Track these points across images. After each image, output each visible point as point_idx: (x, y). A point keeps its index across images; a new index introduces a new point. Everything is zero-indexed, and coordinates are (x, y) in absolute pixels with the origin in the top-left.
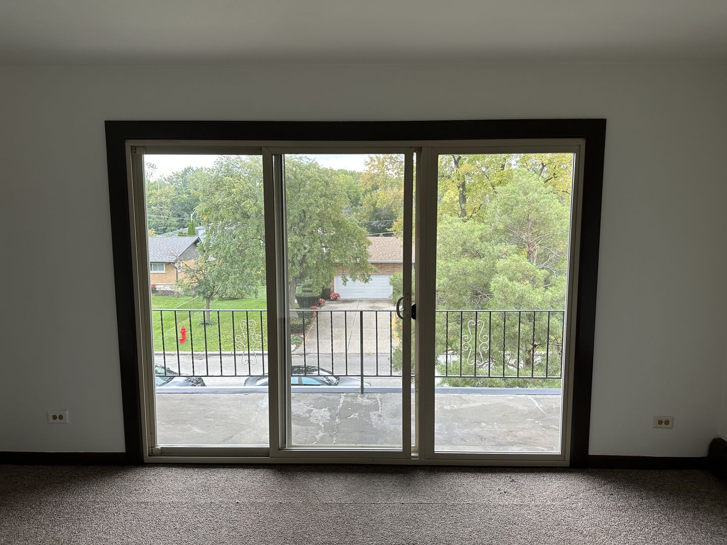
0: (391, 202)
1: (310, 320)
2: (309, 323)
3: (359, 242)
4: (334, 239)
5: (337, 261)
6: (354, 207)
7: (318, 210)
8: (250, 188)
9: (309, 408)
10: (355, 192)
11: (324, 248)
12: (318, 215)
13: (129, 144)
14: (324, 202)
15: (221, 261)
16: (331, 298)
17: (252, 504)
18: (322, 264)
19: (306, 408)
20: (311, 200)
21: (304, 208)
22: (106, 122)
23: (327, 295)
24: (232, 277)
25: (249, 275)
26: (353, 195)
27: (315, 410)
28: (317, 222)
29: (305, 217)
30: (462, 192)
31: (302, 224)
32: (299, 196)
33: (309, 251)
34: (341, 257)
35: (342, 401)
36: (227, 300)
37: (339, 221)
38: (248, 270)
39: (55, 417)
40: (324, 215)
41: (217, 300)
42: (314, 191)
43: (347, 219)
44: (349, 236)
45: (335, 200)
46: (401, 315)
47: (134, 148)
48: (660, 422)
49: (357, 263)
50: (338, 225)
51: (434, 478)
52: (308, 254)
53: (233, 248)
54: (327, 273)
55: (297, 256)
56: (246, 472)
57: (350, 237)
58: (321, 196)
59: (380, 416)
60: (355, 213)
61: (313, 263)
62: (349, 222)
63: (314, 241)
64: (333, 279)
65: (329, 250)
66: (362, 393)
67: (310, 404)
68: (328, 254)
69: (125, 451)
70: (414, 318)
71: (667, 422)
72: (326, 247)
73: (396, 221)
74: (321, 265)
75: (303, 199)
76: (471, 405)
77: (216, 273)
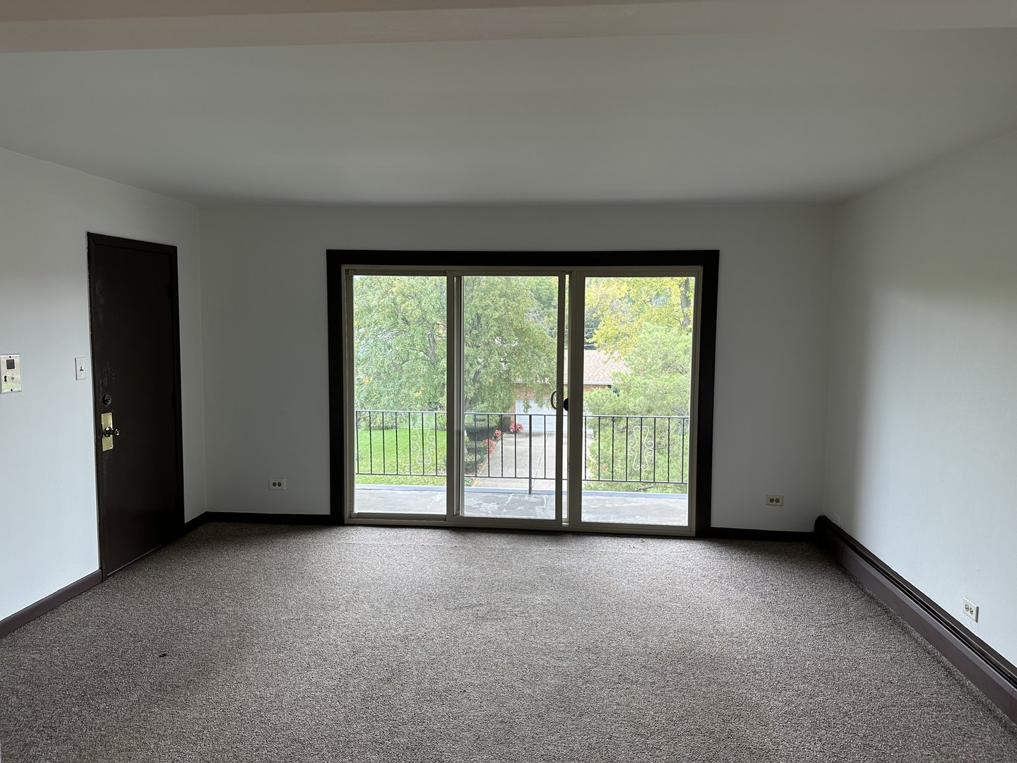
0: (596, 304)
1: (482, 457)
2: (482, 461)
3: (548, 356)
4: (517, 352)
5: (519, 380)
6: (546, 309)
7: (497, 315)
8: (412, 286)
9: (480, 502)
10: (548, 289)
11: (503, 364)
12: (496, 320)
13: (344, 267)
14: (504, 304)
15: (371, 378)
16: (511, 430)
17: (434, 546)
18: (500, 384)
19: (476, 502)
20: (487, 301)
21: (480, 311)
22: (327, 251)
23: (505, 426)
24: (384, 399)
25: (407, 396)
26: (544, 294)
27: (484, 504)
28: (495, 329)
29: (479, 322)
30: (684, 293)
31: (474, 332)
32: (472, 297)
33: (485, 367)
34: (524, 375)
35: (510, 498)
36: (376, 429)
37: (522, 329)
38: (405, 391)
39: (274, 484)
40: (504, 320)
41: (363, 429)
42: (491, 290)
43: (532, 326)
44: (535, 347)
45: (519, 302)
46: (555, 406)
47: (347, 271)
48: (772, 500)
49: (545, 384)
50: (521, 333)
51: (579, 538)
52: (483, 371)
53: (387, 362)
54: (506, 395)
55: (469, 372)
56: (428, 531)
57: (536, 350)
58: (500, 297)
59: (544, 509)
60: (546, 317)
61: (490, 382)
62: (536, 329)
63: (490, 353)
64: (514, 404)
65: (509, 367)
66: (530, 493)
67: (480, 500)
68: (508, 372)
69: (329, 513)
70: (567, 409)
71: (777, 501)
72: (506, 362)
73: (598, 330)
74: (498, 385)
75: (477, 300)
76: (633, 504)
77: (366, 394)
